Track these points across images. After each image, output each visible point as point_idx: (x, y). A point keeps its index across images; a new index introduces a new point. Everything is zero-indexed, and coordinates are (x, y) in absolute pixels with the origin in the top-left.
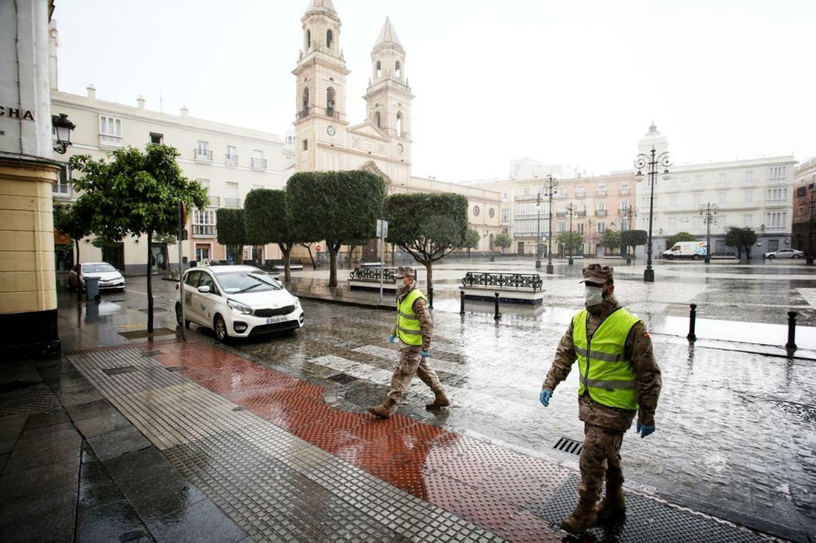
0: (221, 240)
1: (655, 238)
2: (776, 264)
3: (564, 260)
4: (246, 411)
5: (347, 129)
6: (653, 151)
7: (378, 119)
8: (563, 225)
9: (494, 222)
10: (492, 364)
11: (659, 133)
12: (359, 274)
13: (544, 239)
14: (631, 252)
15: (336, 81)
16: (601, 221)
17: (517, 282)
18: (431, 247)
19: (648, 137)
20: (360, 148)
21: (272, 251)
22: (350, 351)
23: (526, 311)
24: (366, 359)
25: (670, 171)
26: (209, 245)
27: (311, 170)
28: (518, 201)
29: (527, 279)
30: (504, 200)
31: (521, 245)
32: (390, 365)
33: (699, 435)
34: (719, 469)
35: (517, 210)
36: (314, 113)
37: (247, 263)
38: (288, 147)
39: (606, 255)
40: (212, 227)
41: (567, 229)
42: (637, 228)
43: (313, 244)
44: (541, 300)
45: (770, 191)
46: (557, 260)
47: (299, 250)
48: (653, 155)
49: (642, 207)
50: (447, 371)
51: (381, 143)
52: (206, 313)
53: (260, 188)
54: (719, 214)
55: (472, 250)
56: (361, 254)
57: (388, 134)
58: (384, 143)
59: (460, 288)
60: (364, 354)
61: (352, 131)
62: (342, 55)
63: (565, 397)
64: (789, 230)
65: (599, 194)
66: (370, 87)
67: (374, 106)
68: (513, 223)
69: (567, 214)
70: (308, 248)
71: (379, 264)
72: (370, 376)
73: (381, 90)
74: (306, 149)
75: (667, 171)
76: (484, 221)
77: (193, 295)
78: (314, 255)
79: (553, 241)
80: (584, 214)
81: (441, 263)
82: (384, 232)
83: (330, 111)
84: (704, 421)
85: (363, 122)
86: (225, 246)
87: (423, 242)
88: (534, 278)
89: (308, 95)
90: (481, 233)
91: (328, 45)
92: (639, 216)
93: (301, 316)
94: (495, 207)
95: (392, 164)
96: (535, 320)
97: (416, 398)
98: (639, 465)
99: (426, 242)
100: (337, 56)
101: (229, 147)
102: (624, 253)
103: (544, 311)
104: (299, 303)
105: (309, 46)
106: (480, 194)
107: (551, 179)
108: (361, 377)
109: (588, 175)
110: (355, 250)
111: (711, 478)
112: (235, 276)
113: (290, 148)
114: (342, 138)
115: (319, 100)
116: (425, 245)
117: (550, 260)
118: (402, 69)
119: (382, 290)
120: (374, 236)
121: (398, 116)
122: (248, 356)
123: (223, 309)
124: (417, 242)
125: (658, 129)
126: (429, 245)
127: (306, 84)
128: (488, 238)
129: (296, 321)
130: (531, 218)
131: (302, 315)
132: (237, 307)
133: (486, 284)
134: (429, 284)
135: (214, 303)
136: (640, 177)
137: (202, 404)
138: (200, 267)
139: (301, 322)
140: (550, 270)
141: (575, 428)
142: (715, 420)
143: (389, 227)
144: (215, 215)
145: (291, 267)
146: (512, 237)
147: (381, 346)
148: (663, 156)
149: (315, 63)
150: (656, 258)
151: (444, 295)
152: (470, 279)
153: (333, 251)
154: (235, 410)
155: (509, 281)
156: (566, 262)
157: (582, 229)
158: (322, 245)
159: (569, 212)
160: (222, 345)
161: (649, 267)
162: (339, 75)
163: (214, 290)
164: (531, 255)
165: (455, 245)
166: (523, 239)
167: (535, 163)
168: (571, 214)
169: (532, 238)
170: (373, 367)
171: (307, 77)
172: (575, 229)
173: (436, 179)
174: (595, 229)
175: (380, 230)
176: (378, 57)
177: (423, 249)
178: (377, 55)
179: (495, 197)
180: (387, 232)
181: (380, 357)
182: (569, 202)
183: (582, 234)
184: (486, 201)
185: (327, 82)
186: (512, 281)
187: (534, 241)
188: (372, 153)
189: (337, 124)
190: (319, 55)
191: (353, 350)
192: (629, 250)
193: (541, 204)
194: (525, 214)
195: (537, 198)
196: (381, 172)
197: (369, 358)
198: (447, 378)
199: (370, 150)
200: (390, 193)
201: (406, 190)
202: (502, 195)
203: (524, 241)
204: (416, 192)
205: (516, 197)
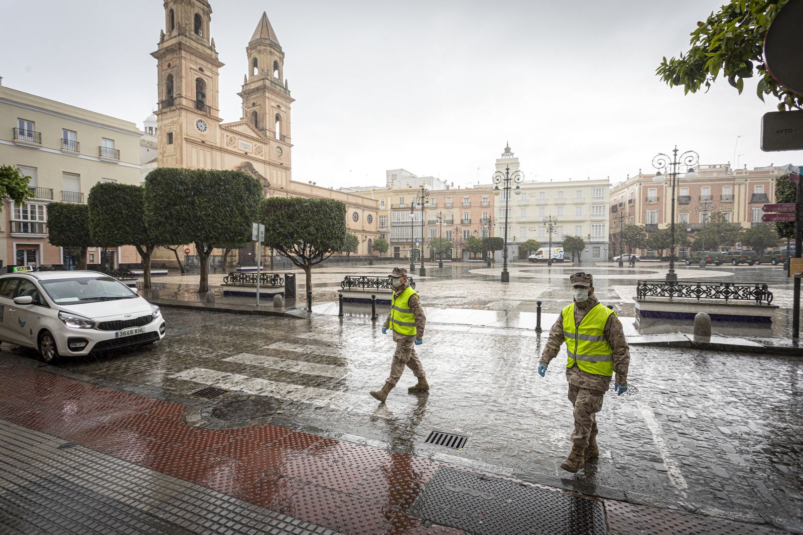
1: (510, 244)
2: (599, 266)
3: (435, 264)
4: (78, 447)
5: (220, 125)
6: (508, 169)
7: (255, 119)
8: (433, 232)
9: (372, 227)
10: (369, 364)
11: (512, 154)
12: (234, 278)
13: (417, 244)
14: (491, 257)
15: (207, 73)
16: (466, 229)
18: (310, 251)
19: (504, 157)
20: (235, 147)
21: (127, 254)
22: (221, 362)
24: (239, 368)
25: (521, 187)
26: (37, 246)
27: (178, 166)
28: (393, 209)
30: (381, 208)
31: (397, 249)
32: (265, 373)
33: (545, 416)
34: (561, 444)
35: (393, 217)
36: (180, 104)
37: (92, 268)
38: (148, 138)
39: (470, 258)
40: (41, 225)
41: (438, 236)
42: (496, 236)
43: (181, 246)
45: (593, 207)
46: (429, 263)
47: (162, 253)
48: (508, 173)
49: (499, 217)
50: (323, 374)
51: (259, 144)
52: (26, 329)
53: (110, 181)
54: (558, 224)
55: (351, 254)
56: (237, 257)
57: (266, 136)
58: (262, 145)
59: (338, 291)
60: (237, 363)
61: (227, 128)
62: (213, 44)
64: (607, 240)
65: (465, 205)
66: (246, 84)
67: (251, 105)
68: (390, 229)
69: (437, 221)
70: (175, 251)
71: (256, 268)
72: (242, 387)
73: (258, 89)
74: (170, 142)
75: (518, 187)
76: (363, 227)
77: (5, 308)
78: (182, 259)
79: (425, 247)
80: (452, 222)
81: (321, 267)
82: (260, 235)
84: (548, 402)
85: (239, 120)
86: (62, 248)
87: (302, 246)
89: (172, 82)
90: (360, 237)
91: (197, 32)
92: (497, 225)
93: (161, 327)
94: (373, 214)
95: (271, 167)
97: (291, 406)
98: (499, 449)
99: (305, 246)
100: (206, 44)
101: (66, 131)
102: (485, 258)
104: (159, 312)
105: (173, 28)
106: (359, 201)
107: (423, 189)
108: (231, 389)
109: (456, 187)
110: (230, 254)
111: (556, 453)
112: (72, 283)
113: (154, 140)
114: (215, 136)
115: (187, 91)
116: (304, 250)
118: (280, 68)
119: (258, 295)
120: (249, 239)
121: (278, 118)
122: (86, 378)
123: (51, 324)
124: (296, 246)
125: (512, 151)
126: (308, 249)
127: (169, 70)
128: (366, 243)
129: (155, 333)
130: (405, 225)
131: (163, 325)
132: (71, 321)
133: (363, 287)
134: (309, 287)
135: (39, 316)
136: (497, 191)
137: (11, 447)
139: (162, 333)
140: (422, 272)
141: (444, 420)
142: (557, 401)
143: (267, 230)
144: (45, 210)
145: (152, 272)
146: (389, 242)
147: (255, 353)
148: (515, 174)
149: (180, 49)
150: (511, 262)
151: (323, 298)
152: (348, 282)
153: (203, 256)
154: (61, 447)
155: (385, 284)
156: (436, 266)
157: (451, 235)
158: (192, 248)
159: (439, 220)
160: (49, 367)
161: (505, 270)
162: (210, 66)
163: (39, 301)
164: (406, 259)
165: (333, 250)
166: (399, 245)
167: (409, 175)
168: (441, 222)
169: (407, 243)
170: (246, 377)
171: (171, 62)
172: (444, 236)
173: (316, 185)
174: (461, 236)
175: (256, 234)
176: (255, 54)
177: (301, 253)
178: (253, 51)
179: (373, 204)
180: (263, 235)
181: (254, 366)
182: (438, 211)
183: (450, 240)
184: (365, 207)
185: (196, 72)
186: (388, 284)
187: (409, 246)
188: (248, 154)
189: (208, 119)
190: (184, 40)
191: (224, 360)
192: (489, 255)
193: (414, 212)
194: (401, 221)
195: (411, 207)
196: (258, 174)
197: (242, 368)
198: (325, 382)
199: (246, 150)
200: (268, 196)
201: (285, 194)
202: (380, 202)
203: (400, 246)
204: (295, 196)
205: (392, 205)
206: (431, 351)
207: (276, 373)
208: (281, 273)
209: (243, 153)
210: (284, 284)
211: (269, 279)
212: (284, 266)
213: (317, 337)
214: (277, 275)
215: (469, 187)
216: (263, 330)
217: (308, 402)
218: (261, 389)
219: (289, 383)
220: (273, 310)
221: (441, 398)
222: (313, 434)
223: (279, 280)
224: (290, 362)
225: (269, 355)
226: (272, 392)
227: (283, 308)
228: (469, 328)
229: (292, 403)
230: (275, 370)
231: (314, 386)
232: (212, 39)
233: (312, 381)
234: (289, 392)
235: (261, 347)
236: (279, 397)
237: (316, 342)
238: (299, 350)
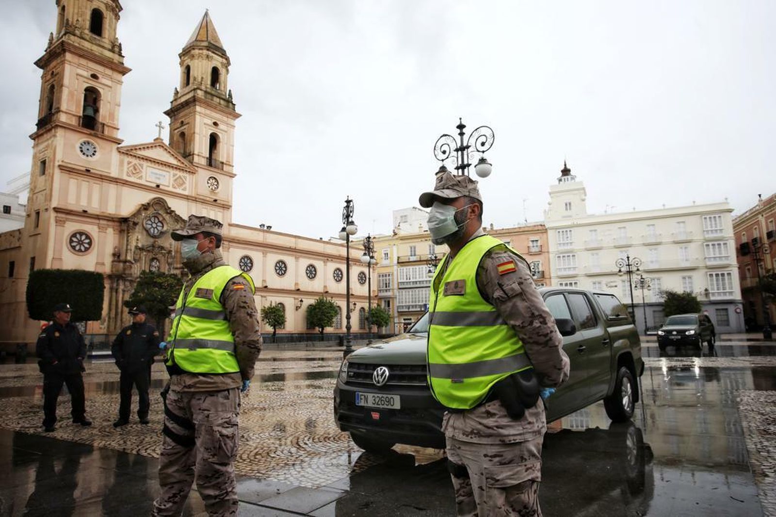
5: (118, 148)
7: (183, 143)
9: (365, 291)
11: (574, 178)
15: (102, 80)
20: (141, 178)
28: (401, 263)
30: (382, 261)
35: (400, 275)
36: (58, 121)
45: (707, 245)
51: (179, 173)
54: (651, 275)
58: (185, 174)
61: (129, 152)
64: (737, 296)
66: (176, 99)
68: (396, 292)
73: (187, 104)
76: (350, 289)
85: (151, 141)
89: (53, 93)
94: (368, 271)
100: (107, 46)
105: (62, 28)
106: (344, 252)
114: (109, 162)
121: (214, 139)
127: (52, 80)
128: (356, 314)
130: (419, 285)
146: (396, 313)
162: (109, 72)
166: (410, 315)
171: (54, 70)
173: (272, 230)
176: (188, 61)
178: (186, 58)
185: (85, 80)
188: (161, 187)
189: (99, 141)
190: (73, 40)
194: (412, 280)
195: (425, 259)
196: (176, 214)
199: (158, 182)
205: (398, 258)
209: (154, 185)
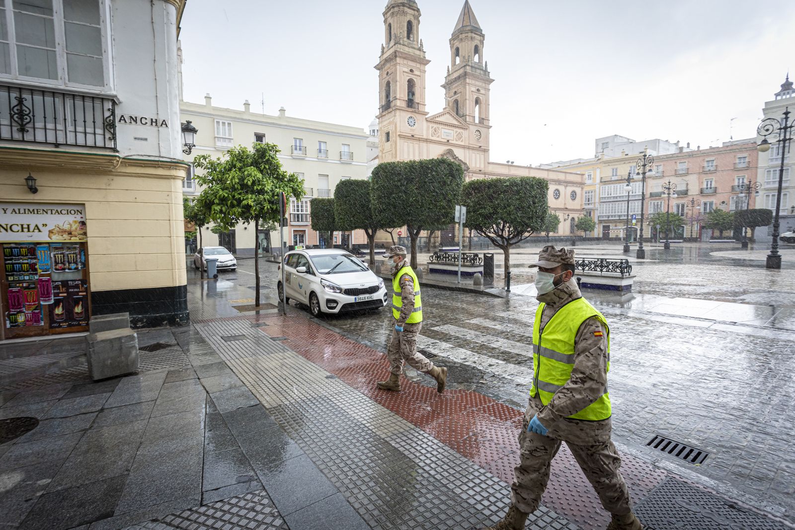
0: (315, 227)
1: (784, 217)
3: (658, 244)
4: (337, 379)
5: (426, 119)
6: (787, 113)
7: (456, 107)
8: (657, 206)
9: (576, 204)
12: (438, 257)
13: (634, 221)
14: (749, 235)
15: (416, 72)
16: (708, 200)
17: (602, 266)
18: (509, 231)
19: (779, 98)
20: (438, 137)
21: (359, 236)
22: (431, 330)
23: (611, 297)
24: (445, 338)
26: (304, 231)
27: (393, 161)
28: (603, 182)
29: (614, 264)
30: (588, 182)
31: (606, 228)
32: (468, 344)
35: (602, 192)
36: (395, 106)
37: (337, 247)
38: (371, 139)
39: (712, 238)
40: (306, 215)
41: (664, 210)
42: (758, 207)
43: (396, 229)
44: (630, 286)
46: (649, 244)
47: (382, 236)
48: (787, 118)
50: (524, 353)
51: (459, 131)
52: (303, 291)
53: (348, 178)
55: (551, 234)
56: (439, 239)
57: (466, 122)
58: (462, 131)
60: (443, 333)
61: (432, 121)
62: (421, 45)
63: (660, 391)
65: (707, 169)
66: (449, 75)
67: (453, 94)
68: (597, 205)
69: (664, 193)
70: (391, 233)
71: (458, 248)
72: (448, 353)
73: (459, 78)
74: (388, 140)
76: (565, 204)
77: (292, 275)
78: (396, 240)
79: (645, 224)
80: (685, 193)
81: (519, 247)
82: (462, 217)
83: (410, 103)
85: (442, 111)
86: (318, 232)
87: (501, 227)
88: (622, 263)
89: (389, 87)
90: (561, 216)
91: (408, 38)
92: (761, 193)
93: (384, 296)
94: (578, 190)
95: (471, 151)
96: (622, 307)
97: (494, 379)
98: (760, 479)
99: (504, 226)
100: (416, 47)
101: (320, 142)
102: (738, 237)
103: (634, 298)
104: (383, 284)
105: (390, 40)
106: (561, 177)
107: (645, 156)
108: (440, 354)
109: (693, 147)
110: (433, 235)
112: (327, 258)
113: (376, 140)
114: (422, 129)
115: (400, 92)
116: (503, 230)
117: (641, 244)
118: (480, 51)
119: (459, 274)
120: (452, 221)
121: (477, 101)
122: (337, 330)
123: (316, 288)
124: (494, 226)
126: (507, 229)
127: (387, 78)
128: (568, 222)
129: (381, 300)
130: (619, 199)
131: (386, 294)
132: (328, 286)
134: (507, 267)
135: (310, 282)
136: (765, 146)
137: (300, 371)
138: (298, 250)
139: (385, 301)
140: (641, 254)
141: (673, 427)
143: (468, 212)
144: (309, 204)
145: (375, 251)
146: (596, 220)
147: (459, 326)
149: (396, 56)
151: (520, 279)
153: (413, 237)
154: (327, 377)
155: (593, 266)
156: (660, 246)
157: (683, 210)
158: (404, 231)
159: (666, 191)
160: (316, 319)
161: (774, 252)
162: (418, 66)
163: (309, 271)
164: (617, 239)
165: (534, 229)
166: (609, 223)
167: (626, 140)
168: (669, 194)
169: (620, 221)
170: (451, 346)
171: (388, 70)
172: (674, 210)
173: (514, 164)
174: (700, 209)
175: (459, 216)
176: (457, 44)
177: (500, 234)
178: (456, 41)
179: (577, 179)
180: (465, 217)
181: (458, 337)
182: (666, 180)
183: (682, 215)
184: (567, 183)
185: (407, 74)
186: (596, 266)
187: (622, 224)
188: (450, 141)
189: (417, 115)
190: (399, 48)
191: (432, 328)
192: (746, 232)
193: (631, 184)
194: (612, 195)
195: (627, 178)
196: (459, 159)
197: (448, 337)
198: (526, 361)
199: (448, 138)
200: (468, 180)
201: (483, 176)
202: (586, 176)
203: (611, 224)
204: (494, 177)
205: (601, 178)
206: (654, 345)
207: (477, 346)
208: (481, 253)
210: (482, 264)
211: (468, 259)
212: (481, 246)
213: (516, 317)
214: (476, 255)
215: (713, 146)
216: (465, 306)
217: (509, 377)
218: (465, 359)
219: (490, 357)
220: (472, 287)
221: (669, 400)
222: (515, 408)
223: (478, 260)
224: (489, 337)
225: (471, 329)
226: (475, 362)
227: (482, 286)
228: (711, 323)
229: (494, 376)
230: (477, 343)
231: (515, 364)
232: (421, 40)
233: (512, 358)
234: (490, 365)
235: (463, 321)
236: (481, 368)
237: (515, 321)
238: (499, 327)
